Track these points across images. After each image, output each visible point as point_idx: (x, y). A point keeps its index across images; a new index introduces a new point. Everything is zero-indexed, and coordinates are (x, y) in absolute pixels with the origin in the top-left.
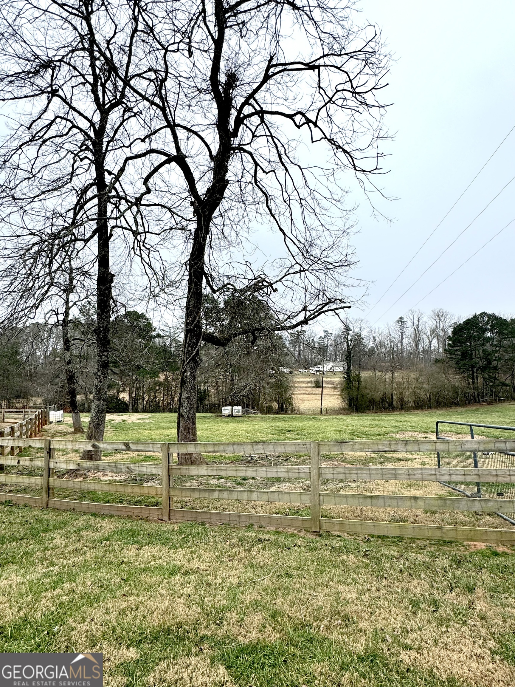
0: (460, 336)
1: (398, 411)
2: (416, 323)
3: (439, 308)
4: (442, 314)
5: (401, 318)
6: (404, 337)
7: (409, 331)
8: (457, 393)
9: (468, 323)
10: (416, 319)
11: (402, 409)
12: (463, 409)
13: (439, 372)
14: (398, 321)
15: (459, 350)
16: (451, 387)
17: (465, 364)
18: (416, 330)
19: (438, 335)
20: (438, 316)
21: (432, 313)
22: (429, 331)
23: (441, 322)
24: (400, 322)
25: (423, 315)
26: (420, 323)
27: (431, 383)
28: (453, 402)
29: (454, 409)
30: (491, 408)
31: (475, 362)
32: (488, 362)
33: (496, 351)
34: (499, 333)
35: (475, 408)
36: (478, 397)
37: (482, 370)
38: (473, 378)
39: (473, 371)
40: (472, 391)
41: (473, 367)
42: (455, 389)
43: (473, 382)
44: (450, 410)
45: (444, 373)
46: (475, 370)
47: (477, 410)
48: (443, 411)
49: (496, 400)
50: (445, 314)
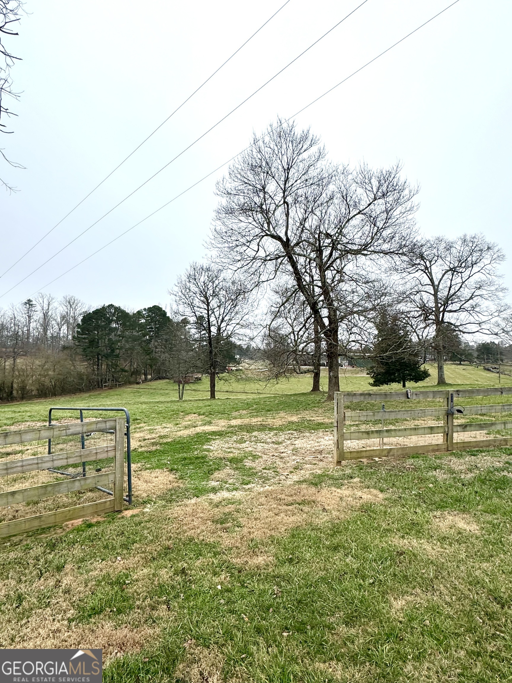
0: (89, 324)
2: (46, 307)
3: (71, 295)
4: (73, 301)
5: (29, 301)
6: (31, 321)
7: (38, 316)
8: (82, 379)
9: (97, 313)
10: (46, 302)
11: (22, 399)
12: (87, 395)
13: (66, 359)
14: (26, 303)
15: (87, 338)
16: (78, 374)
17: (91, 352)
18: (45, 315)
19: (68, 322)
20: (69, 302)
21: (63, 299)
22: (59, 318)
23: (71, 309)
24: (28, 305)
25: (54, 301)
26: (50, 308)
27: (57, 370)
28: (78, 388)
29: (78, 395)
30: (112, 392)
31: (100, 350)
32: (112, 350)
33: (119, 341)
34: (123, 325)
35: (98, 393)
36: (101, 382)
37: (107, 358)
38: (98, 365)
39: (98, 358)
40: (96, 377)
41: (98, 354)
42: (80, 376)
43: (98, 369)
44: (75, 396)
45: (71, 360)
46: (100, 358)
47: (99, 394)
48: (68, 398)
49: (116, 385)
50: (76, 302)
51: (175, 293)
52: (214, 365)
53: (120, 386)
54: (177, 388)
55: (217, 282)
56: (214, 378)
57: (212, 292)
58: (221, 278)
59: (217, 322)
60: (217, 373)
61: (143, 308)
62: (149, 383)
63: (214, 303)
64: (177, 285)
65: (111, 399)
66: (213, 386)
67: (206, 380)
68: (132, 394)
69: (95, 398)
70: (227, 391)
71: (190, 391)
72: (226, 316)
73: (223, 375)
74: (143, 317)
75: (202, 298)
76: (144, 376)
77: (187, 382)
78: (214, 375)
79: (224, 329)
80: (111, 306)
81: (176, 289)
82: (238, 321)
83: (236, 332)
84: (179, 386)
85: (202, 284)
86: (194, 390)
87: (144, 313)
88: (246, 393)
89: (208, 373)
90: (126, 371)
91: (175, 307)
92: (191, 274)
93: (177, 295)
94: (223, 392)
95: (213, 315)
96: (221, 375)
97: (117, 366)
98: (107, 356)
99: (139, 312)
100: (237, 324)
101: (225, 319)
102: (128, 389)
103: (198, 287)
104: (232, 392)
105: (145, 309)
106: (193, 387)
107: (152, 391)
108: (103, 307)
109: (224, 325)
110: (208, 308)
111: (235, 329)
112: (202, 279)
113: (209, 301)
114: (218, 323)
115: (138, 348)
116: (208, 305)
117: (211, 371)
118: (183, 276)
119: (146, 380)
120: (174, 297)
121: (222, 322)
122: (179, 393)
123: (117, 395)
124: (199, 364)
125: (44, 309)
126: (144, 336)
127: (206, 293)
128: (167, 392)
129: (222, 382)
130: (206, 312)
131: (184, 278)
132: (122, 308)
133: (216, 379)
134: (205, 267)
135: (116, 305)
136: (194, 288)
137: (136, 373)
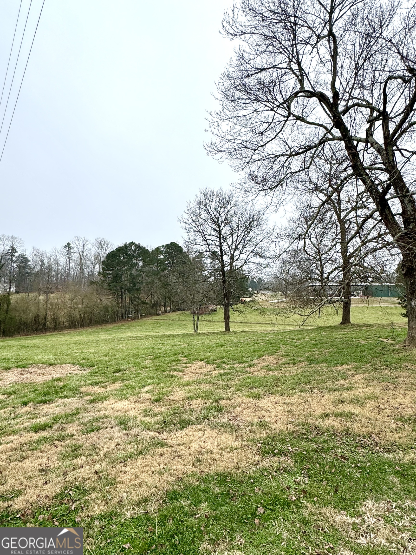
0: (113, 261)
1: (51, 332)
2: (81, 248)
3: (102, 237)
4: (104, 242)
5: (69, 244)
6: (71, 261)
7: (75, 257)
8: (108, 311)
9: (120, 250)
10: (81, 244)
11: (55, 329)
12: (111, 326)
13: (93, 293)
14: (66, 246)
15: (111, 274)
16: (104, 307)
17: (115, 286)
18: (81, 256)
19: (99, 261)
20: (100, 244)
21: (95, 241)
22: (93, 258)
23: (102, 250)
24: (67, 248)
25: (88, 243)
26: (85, 249)
27: (84, 304)
28: (104, 320)
29: (104, 326)
30: (134, 323)
31: (123, 284)
32: (133, 284)
33: (140, 275)
34: (144, 260)
35: (121, 324)
36: (125, 313)
37: (129, 292)
38: (122, 298)
39: (121, 292)
40: (120, 309)
41: (122, 288)
42: (106, 309)
43: (122, 302)
44: (101, 327)
45: (97, 294)
46: (123, 291)
47: (123, 325)
48: (94, 329)
49: (138, 316)
50: (106, 243)
51: (185, 221)
52: (227, 296)
53: (141, 317)
54: (192, 319)
55: (228, 207)
56: (228, 310)
57: (223, 219)
58: (233, 203)
59: (230, 250)
60: (231, 305)
61: (161, 245)
62: (169, 314)
63: (226, 230)
64: (187, 211)
65: (132, 330)
66: (227, 317)
67: (220, 311)
68: (152, 325)
69: (119, 329)
70: (241, 322)
71: (206, 322)
72: (239, 244)
73: (238, 306)
74: (162, 253)
75: (214, 226)
76: (163, 308)
77: (201, 314)
78: (228, 307)
79: (237, 257)
80: (132, 243)
81: (186, 216)
82: (252, 249)
83: (250, 260)
84: (194, 317)
85: (213, 210)
86: (210, 321)
87: (162, 249)
88: (261, 323)
89: (222, 304)
90: (147, 304)
91: (186, 236)
92: (202, 201)
93: (188, 222)
94: (238, 322)
95: (225, 244)
96: (235, 307)
97: (139, 298)
98: (129, 290)
99: (158, 249)
100: (251, 252)
101: (238, 247)
102: (148, 321)
103: (209, 213)
104: (246, 323)
105: (163, 246)
106: (209, 318)
107: (170, 322)
108: (125, 245)
109: (237, 253)
110: (220, 236)
111: (249, 257)
112: (213, 205)
113: (221, 228)
114: (231, 252)
115: (157, 281)
116: (220, 233)
117: (225, 302)
118: (193, 202)
119: (165, 312)
120: (183, 224)
121: (235, 249)
122: (194, 324)
123: (138, 326)
124: (212, 294)
125: (80, 250)
126: (163, 271)
127: (218, 220)
128: (184, 323)
129: (237, 313)
130: (218, 240)
131: (194, 204)
132: (142, 245)
133: (231, 310)
134: (215, 193)
135: (137, 242)
136: (205, 215)
137: (156, 305)
